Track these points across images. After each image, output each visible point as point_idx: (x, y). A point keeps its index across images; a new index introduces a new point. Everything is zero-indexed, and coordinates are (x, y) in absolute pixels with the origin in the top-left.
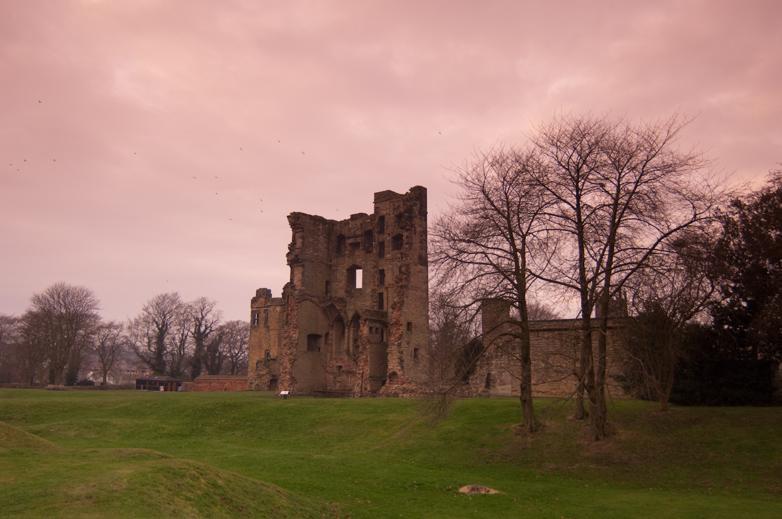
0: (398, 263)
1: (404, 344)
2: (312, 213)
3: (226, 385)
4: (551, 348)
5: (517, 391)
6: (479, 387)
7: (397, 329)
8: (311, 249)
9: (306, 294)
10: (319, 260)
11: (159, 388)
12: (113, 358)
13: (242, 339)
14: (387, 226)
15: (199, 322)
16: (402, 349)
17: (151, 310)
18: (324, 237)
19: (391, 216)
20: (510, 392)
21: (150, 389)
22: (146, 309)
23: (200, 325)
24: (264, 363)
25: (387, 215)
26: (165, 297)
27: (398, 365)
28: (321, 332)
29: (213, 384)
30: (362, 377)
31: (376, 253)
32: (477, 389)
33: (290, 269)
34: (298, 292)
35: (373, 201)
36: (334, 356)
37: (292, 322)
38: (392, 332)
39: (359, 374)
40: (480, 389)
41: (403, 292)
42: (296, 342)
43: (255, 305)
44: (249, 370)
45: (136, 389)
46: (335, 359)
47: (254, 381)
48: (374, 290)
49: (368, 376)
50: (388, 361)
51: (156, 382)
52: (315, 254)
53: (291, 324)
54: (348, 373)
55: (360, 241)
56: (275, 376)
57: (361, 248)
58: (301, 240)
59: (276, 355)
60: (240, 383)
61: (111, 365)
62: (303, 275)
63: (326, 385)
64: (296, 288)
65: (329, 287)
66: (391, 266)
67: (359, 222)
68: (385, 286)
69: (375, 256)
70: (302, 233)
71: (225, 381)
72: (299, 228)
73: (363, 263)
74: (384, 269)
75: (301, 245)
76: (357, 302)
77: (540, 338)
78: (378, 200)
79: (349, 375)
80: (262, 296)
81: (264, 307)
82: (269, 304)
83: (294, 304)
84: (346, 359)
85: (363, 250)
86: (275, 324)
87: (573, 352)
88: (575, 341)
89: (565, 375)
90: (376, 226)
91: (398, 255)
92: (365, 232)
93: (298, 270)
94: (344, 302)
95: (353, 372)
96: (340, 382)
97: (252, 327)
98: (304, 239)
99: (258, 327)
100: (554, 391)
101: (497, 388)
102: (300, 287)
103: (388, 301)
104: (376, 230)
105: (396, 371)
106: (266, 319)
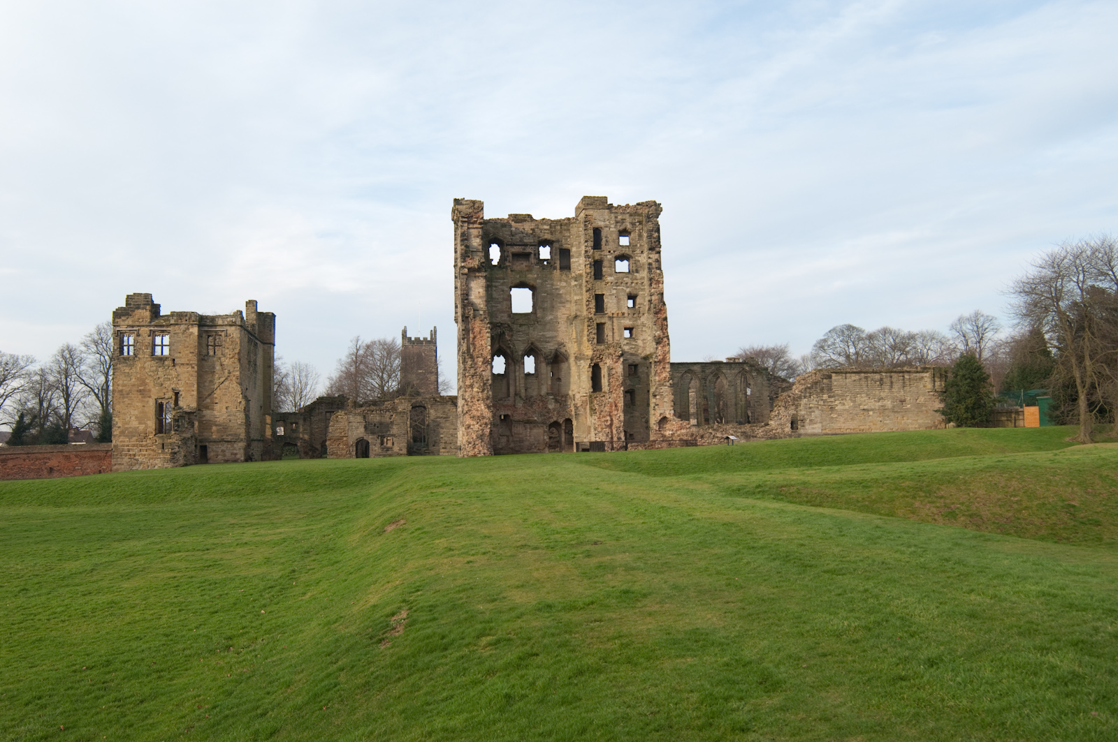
0: (624, 288)
5: (826, 429)
7: (663, 368)
14: (607, 241)
19: (612, 230)
20: (820, 431)
25: (607, 227)
30: (611, 424)
31: (591, 272)
32: (782, 430)
37: (480, 354)
38: (657, 370)
39: (605, 421)
40: (786, 429)
41: (665, 325)
43: (124, 321)
44: (116, 433)
48: (589, 319)
49: (622, 423)
50: (657, 405)
53: (478, 358)
56: (197, 440)
57: (532, 260)
59: (193, 405)
62: (485, 290)
64: (475, 308)
66: (615, 291)
68: (607, 315)
69: (589, 275)
72: (475, 222)
73: (538, 281)
74: (603, 295)
75: (480, 247)
76: (531, 331)
77: (847, 380)
78: (591, 207)
79: (528, 426)
80: (142, 306)
81: (147, 326)
82: (172, 322)
83: (481, 330)
84: (520, 405)
85: (537, 264)
86: (188, 355)
87: (877, 392)
88: (878, 383)
89: (871, 413)
90: (592, 240)
91: (625, 279)
92: (539, 241)
93: (475, 282)
94: (511, 330)
95: (535, 422)
96: (508, 437)
97: (118, 359)
98: (482, 239)
99: (134, 359)
100: (862, 428)
101: (807, 427)
102: (482, 306)
103: (613, 333)
104: (591, 244)
105: (668, 416)
106: (154, 345)
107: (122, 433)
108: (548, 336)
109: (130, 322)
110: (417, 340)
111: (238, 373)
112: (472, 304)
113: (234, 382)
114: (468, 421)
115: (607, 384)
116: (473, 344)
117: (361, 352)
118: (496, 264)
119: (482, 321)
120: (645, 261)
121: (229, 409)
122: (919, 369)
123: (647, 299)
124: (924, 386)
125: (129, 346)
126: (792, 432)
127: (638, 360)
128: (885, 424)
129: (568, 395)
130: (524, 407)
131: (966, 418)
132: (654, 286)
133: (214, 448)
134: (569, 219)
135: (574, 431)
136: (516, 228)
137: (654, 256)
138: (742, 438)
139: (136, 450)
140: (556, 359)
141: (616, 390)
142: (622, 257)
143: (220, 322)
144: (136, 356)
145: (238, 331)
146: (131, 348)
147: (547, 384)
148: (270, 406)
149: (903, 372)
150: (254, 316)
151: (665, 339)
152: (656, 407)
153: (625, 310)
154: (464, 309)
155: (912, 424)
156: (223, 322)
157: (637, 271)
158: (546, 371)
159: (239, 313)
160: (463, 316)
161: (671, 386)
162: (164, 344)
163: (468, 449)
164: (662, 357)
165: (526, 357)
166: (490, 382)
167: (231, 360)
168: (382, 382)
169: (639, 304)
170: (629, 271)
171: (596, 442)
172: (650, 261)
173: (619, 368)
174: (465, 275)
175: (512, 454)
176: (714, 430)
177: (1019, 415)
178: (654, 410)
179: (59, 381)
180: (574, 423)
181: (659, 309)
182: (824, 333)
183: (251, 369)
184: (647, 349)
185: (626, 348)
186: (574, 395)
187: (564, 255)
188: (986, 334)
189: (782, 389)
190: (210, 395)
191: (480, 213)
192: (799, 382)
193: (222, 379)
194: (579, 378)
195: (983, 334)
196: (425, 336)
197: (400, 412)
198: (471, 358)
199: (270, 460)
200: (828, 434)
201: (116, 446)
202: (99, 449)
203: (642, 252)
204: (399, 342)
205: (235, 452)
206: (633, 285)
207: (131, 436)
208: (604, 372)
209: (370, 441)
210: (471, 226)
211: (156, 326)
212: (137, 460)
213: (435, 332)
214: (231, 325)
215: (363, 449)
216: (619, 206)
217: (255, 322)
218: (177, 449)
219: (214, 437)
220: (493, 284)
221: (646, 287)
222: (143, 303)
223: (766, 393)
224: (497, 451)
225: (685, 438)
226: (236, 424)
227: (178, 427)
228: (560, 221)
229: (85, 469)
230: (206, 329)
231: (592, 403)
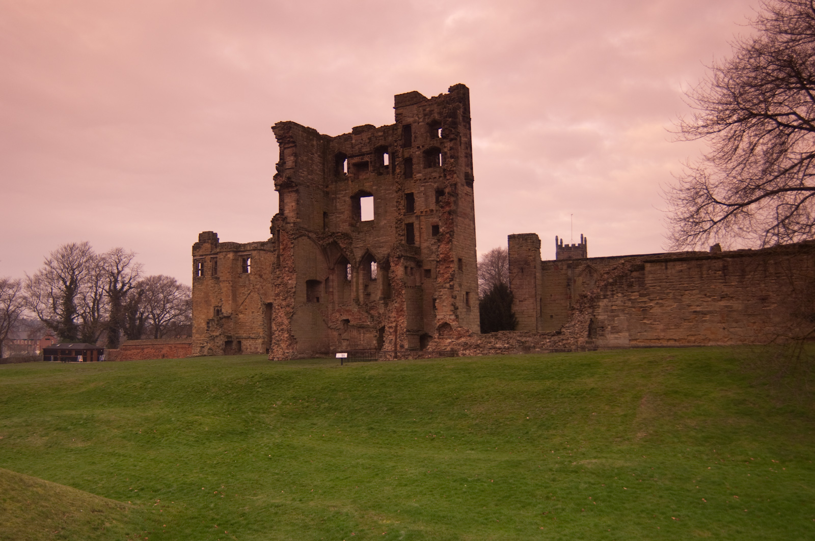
0: (432, 184)
1: (456, 287)
2: (306, 125)
3: (164, 351)
4: (686, 283)
5: (636, 340)
6: (579, 337)
7: (446, 267)
8: (305, 169)
9: (303, 228)
10: (314, 185)
11: (77, 358)
12: (9, 324)
13: (165, 297)
14: (415, 137)
15: (114, 277)
16: (455, 293)
17: (55, 264)
18: (319, 156)
19: (420, 124)
20: (627, 342)
21: (62, 360)
22: (49, 263)
23: (116, 281)
24: (216, 322)
25: (415, 122)
26: (72, 248)
27: (451, 313)
28: (321, 277)
29: (146, 351)
30: (396, 331)
31: (401, 172)
32: (575, 340)
33: (278, 194)
34: (292, 225)
35: (394, 106)
36: (337, 308)
37: (287, 264)
38: (439, 271)
39: (390, 327)
40: (581, 339)
41: (452, 219)
42: (294, 290)
43: (198, 252)
44: (194, 331)
45: (44, 360)
46: (339, 311)
47: (206, 344)
48: (399, 221)
49: (405, 330)
50: (436, 309)
51: (70, 351)
52: (310, 177)
53: (285, 267)
54: (359, 328)
55: (369, 160)
56: (230, 337)
57: (370, 168)
58: (292, 158)
59: (230, 311)
60: (182, 348)
61: (7, 332)
62: (297, 204)
63: (329, 344)
64: (288, 221)
65: (326, 220)
66: (422, 189)
67: (365, 136)
68: (416, 214)
69: (399, 176)
70: (294, 148)
71: (162, 346)
72: (289, 142)
73: (373, 188)
74: (413, 193)
76: (369, 238)
78: (401, 105)
79: (361, 330)
80: (207, 240)
81: (210, 255)
82: (218, 250)
83: (288, 241)
86: (227, 274)
89: (707, 317)
91: (433, 174)
92: (377, 148)
93: (290, 197)
94: (349, 238)
95: (367, 327)
97: (195, 279)
99: (203, 279)
101: (608, 337)
102: (294, 219)
103: (421, 233)
104: (400, 142)
105: (448, 322)
106: (214, 268)
107: (197, 331)
108: (382, 241)
109: (201, 253)
110: (568, 246)
111: (259, 286)
112: (284, 218)
115: (393, 288)
119: (288, 233)
121: (253, 314)
125: (202, 269)
128: (730, 332)
132: (448, 177)
133: (245, 343)
136: (356, 141)
143: (248, 248)
144: (204, 277)
153: (434, 207)
156: (250, 248)
167: (255, 276)
172: (446, 150)
178: (435, 315)
190: (242, 303)
193: (249, 291)
198: (279, 267)
201: (193, 341)
202: (186, 342)
205: (257, 346)
206: (441, 179)
207: (201, 333)
211: (214, 254)
213: (585, 240)
214: (254, 250)
216: (432, 98)
219: (245, 334)
222: (207, 238)
226: (257, 325)
229: (179, 356)
230: (241, 254)
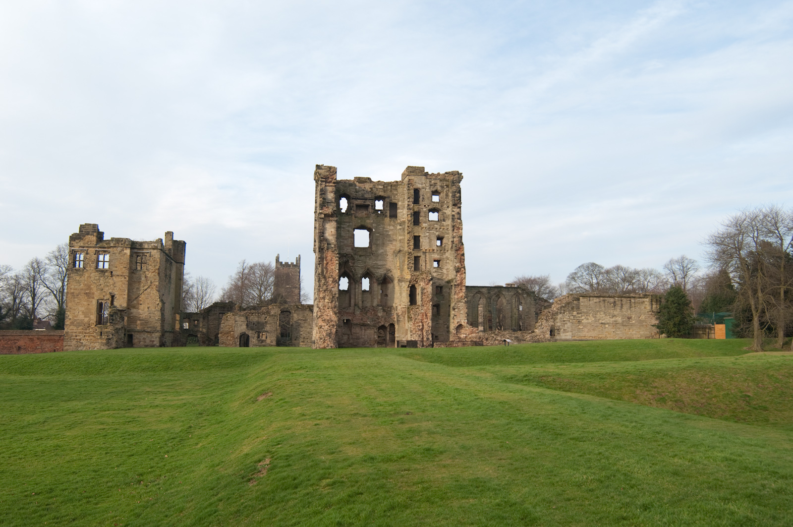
0: (435, 232)
5: (575, 336)
6: (545, 335)
7: (461, 289)
14: (423, 198)
19: (427, 190)
20: (571, 338)
25: (423, 188)
27: (465, 318)
30: (422, 328)
34: (333, 246)
37: (331, 275)
38: (456, 291)
39: (418, 326)
40: (547, 336)
41: (463, 259)
43: (78, 243)
48: (409, 253)
49: (430, 328)
53: (329, 278)
55: (370, 204)
57: (370, 210)
59: (124, 305)
62: (336, 230)
64: (329, 242)
66: (428, 234)
68: (422, 251)
72: (330, 182)
73: (373, 225)
74: (420, 236)
75: (334, 200)
76: (367, 261)
77: (591, 302)
78: (413, 174)
79: (363, 328)
80: (91, 233)
81: (94, 247)
82: (112, 245)
83: (332, 258)
84: (358, 312)
85: (373, 213)
86: (122, 269)
87: (612, 311)
88: (612, 305)
89: (607, 326)
90: (413, 197)
91: (435, 226)
92: (375, 196)
93: (329, 224)
94: (353, 259)
95: (368, 325)
96: (348, 335)
97: (72, 270)
98: (335, 194)
99: (83, 270)
100: (600, 336)
101: (561, 335)
102: (333, 241)
103: (426, 264)
104: (412, 200)
105: (463, 324)
106: (98, 261)
107: (72, 323)
108: (379, 264)
109: (81, 244)
110: (287, 264)
111: (157, 283)
112: (326, 240)
113: (154, 289)
114: (321, 323)
115: (420, 300)
116: (326, 268)
117: (246, 271)
118: (345, 212)
119: (333, 252)
120: (450, 213)
121: (150, 309)
122: (641, 296)
123: (451, 240)
124: (645, 308)
125: (80, 261)
126: (551, 338)
127: (443, 283)
128: (616, 334)
129: (392, 306)
130: (361, 314)
131: (674, 331)
132: (455, 231)
133: (138, 336)
134: (397, 182)
135: (396, 333)
136: (359, 187)
137: (456, 210)
138: (515, 341)
139: (81, 336)
140: (385, 281)
141: (426, 304)
142: (434, 210)
143: (146, 246)
144: (85, 269)
145: (159, 253)
146: (82, 263)
147: (378, 298)
148: (180, 308)
149: (630, 297)
150: (170, 243)
151: (463, 269)
152: (455, 317)
153: (435, 248)
154: (321, 243)
155: (636, 334)
156: (148, 246)
157: (444, 220)
158: (378, 289)
159: (160, 240)
160: (320, 248)
161: (466, 302)
162: (105, 260)
163: (320, 343)
164: (460, 282)
165: (363, 279)
166: (337, 295)
167: (153, 274)
168: (260, 293)
169: (445, 244)
170: (439, 220)
171: (411, 341)
172: (453, 213)
173: (429, 289)
174: (322, 219)
175: (352, 347)
176: (495, 335)
177: (711, 330)
178: (453, 319)
179: (28, 285)
180: (396, 327)
181: (459, 248)
182: (575, 268)
183: (167, 280)
184: (450, 276)
185: (435, 275)
186: (397, 307)
187: (392, 207)
188: (689, 272)
189: (545, 307)
190: (136, 298)
191: (334, 176)
192: (557, 302)
193: (146, 287)
194: (401, 295)
195: (687, 272)
196: (292, 262)
197: (272, 315)
198: (324, 278)
199: (177, 346)
200: (576, 340)
201: (67, 333)
202: (55, 334)
203: (448, 207)
204: (274, 265)
205: (153, 339)
206: (441, 230)
207: (78, 325)
208: (419, 291)
209: (250, 335)
210: (327, 184)
211: (100, 247)
212: (82, 343)
213: (300, 258)
214: (154, 249)
215: (244, 341)
216: (432, 174)
217: (171, 247)
218: (111, 336)
219: (138, 328)
220: (342, 226)
221: (450, 232)
222: (91, 230)
223: (533, 310)
224: (340, 345)
225: (475, 340)
226: (154, 320)
227: (113, 321)
228: (390, 183)
229: (44, 348)
230: (136, 251)
231: (409, 313)
